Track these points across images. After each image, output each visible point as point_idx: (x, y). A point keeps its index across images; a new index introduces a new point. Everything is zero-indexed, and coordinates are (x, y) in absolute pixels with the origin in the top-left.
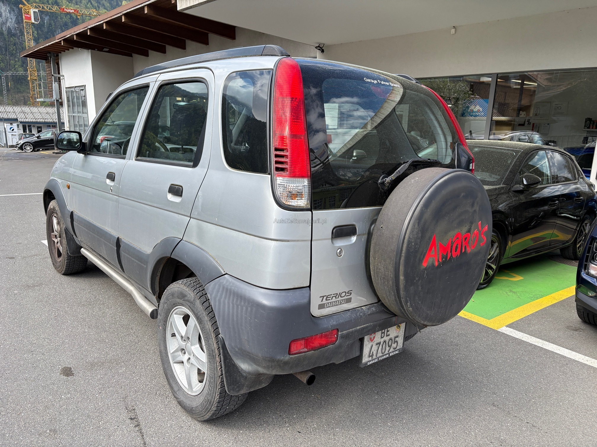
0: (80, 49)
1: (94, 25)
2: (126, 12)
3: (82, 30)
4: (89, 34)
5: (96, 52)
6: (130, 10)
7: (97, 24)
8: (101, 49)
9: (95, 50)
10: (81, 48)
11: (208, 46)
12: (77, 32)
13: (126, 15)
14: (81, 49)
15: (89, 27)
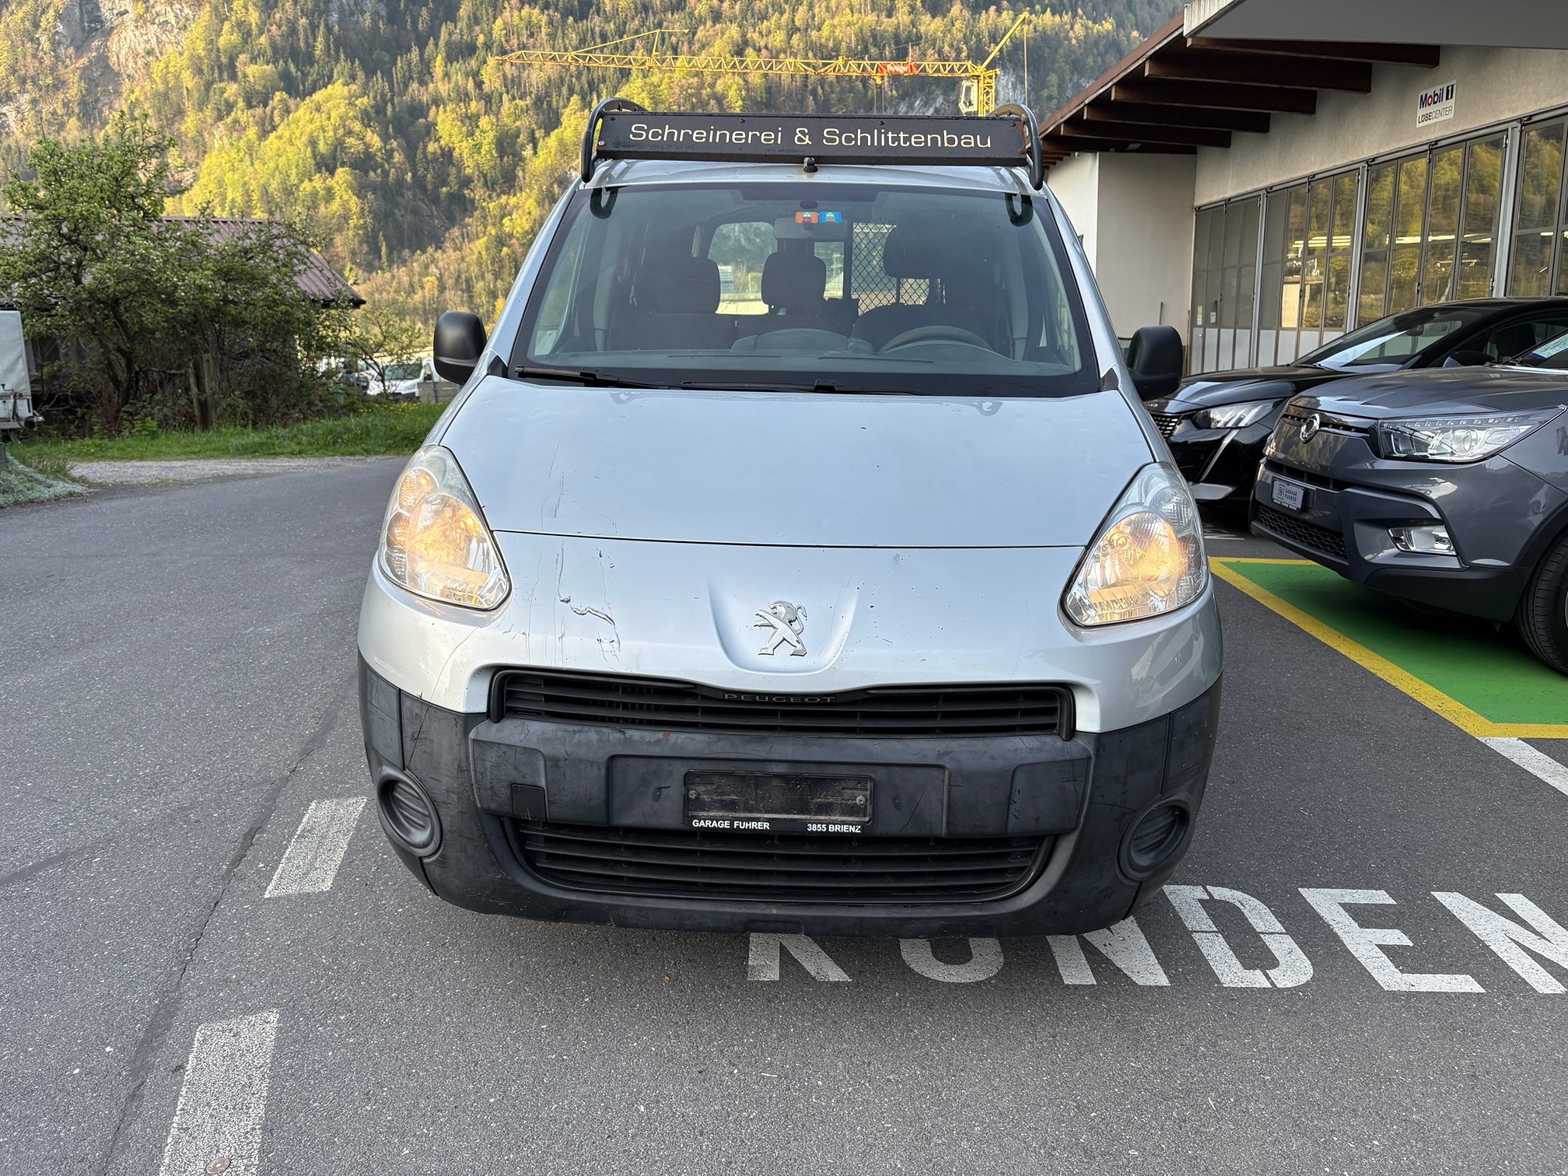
0: (1076, 154)
1: (1095, 96)
2: (1153, 51)
3: (1074, 111)
4: (1085, 117)
5: (1112, 155)
6: (1161, 45)
7: (1101, 91)
8: (1122, 148)
9: (1108, 151)
10: (1079, 151)
11: (1369, 94)
12: (1067, 117)
13: (1155, 58)
14: (1081, 153)
15: (1087, 102)
